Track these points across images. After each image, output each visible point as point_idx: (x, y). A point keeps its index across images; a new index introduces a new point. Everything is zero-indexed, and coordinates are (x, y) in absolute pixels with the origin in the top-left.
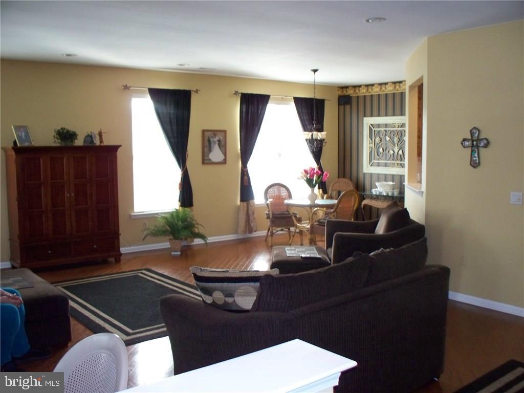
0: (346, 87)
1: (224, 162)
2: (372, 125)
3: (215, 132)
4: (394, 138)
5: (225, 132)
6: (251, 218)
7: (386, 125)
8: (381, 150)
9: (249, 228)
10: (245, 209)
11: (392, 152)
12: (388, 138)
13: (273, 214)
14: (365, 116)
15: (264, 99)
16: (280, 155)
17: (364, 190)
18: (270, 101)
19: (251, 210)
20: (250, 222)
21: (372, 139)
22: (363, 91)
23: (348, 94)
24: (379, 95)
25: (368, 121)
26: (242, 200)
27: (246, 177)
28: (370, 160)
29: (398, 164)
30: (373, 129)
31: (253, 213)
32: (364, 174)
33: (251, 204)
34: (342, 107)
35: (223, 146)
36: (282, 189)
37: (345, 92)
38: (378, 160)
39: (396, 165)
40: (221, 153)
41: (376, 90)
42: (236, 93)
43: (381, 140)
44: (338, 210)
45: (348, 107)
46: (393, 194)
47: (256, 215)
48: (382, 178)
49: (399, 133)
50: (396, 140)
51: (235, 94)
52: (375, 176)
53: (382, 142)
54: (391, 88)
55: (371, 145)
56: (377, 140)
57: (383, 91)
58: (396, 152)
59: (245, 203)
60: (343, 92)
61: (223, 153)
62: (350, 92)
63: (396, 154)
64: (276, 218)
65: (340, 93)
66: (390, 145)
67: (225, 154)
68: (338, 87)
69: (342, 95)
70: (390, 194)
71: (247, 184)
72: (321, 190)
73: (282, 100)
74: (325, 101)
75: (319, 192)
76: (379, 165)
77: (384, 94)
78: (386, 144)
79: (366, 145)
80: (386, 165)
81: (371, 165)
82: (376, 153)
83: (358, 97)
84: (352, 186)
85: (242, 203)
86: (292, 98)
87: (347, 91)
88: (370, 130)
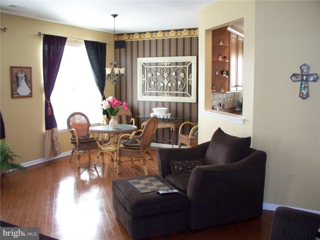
0: (122, 34)
1: (30, 96)
2: (143, 63)
3: (22, 69)
4: (163, 74)
5: (30, 68)
6: (55, 143)
7: (157, 64)
8: (153, 83)
9: (54, 152)
10: (50, 135)
11: (162, 84)
12: (158, 74)
13: (79, 140)
14: (138, 57)
15: (62, 41)
16: (74, 88)
17: (138, 114)
18: (66, 43)
19: (55, 137)
20: (55, 146)
21: (144, 75)
22: (136, 37)
23: (123, 40)
24: (150, 40)
25: (141, 61)
26: (47, 128)
27: (49, 108)
28: (143, 91)
29: (167, 93)
30: (146, 67)
31: (57, 139)
32: (138, 101)
33: (55, 132)
34: (118, 50)
35: (29, 81)
37: (120, 38)
38: (150, 91)
39: (166, 94)
40: (27, 87)
41: (147, 37)
42: (40, 34)
43: (152, 75)
45: (123, 50)
46: (167, 117)
47: (59, 141)
48: (160, 104)
49: (168, 70)
50: (166, 75)
51: (38, 34)
52: (147, 103)
53: (153, 77)
54: (161, 35)
55: (144, 79)
56: (149, 75)
57: (154, 38)
58: (166, 84)
59: (50, 131)
60: (118, 38)
61: (29, 88)
62: (125, 38)
63: (166, 86)
64: (81, 143)
65: (116, 39)
66: (160, 79)
67: (31, 88)
68: (115, 34)
69: (118, 40)
70: (165, 117)
71: (51, 114)
73: (76, 42)
74: (107, 45)
75: (104, 117)
76: (150, 94)
77: (154, 40)
78: (157, 78)
79: (140, 79)
80: (157, 94)
81: (144, 95)
82: (148, 86)
83: (132, 42)
84: (129, 111)
85: (47, 131)
86: (83, 41)
87: (122, 38)
88: (143, 67)
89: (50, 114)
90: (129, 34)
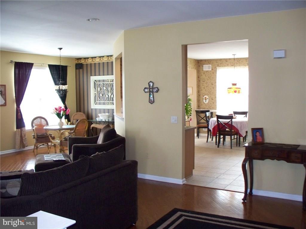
0: (80, 59)
2: (95, 80)
4: (108, 88)
5: (5, 86)
6: (24, 138)
7: (104, 81)
8: (101, 95)
9: (23, 144)
10: (20, 133)
11: (107, 96)
12: (105, 88)
13: (37, 135)
14: (91, 76)
15: (30, 66)
16: (41, 99)
17: (92, 119)
18: (33, 67)
19: (24, 134)
20: (23, 141)
21: (95, 89)
22: (90, 61)
23: (81, 63)
24: (99, 63)
25: (93, 78)
26: (17, 128)
27: (19, 114)
28: (95, 101)
30: (96, 83)
31: (25, 135)
32: (92, 109)
33: (23, 130)
34: (78, 70)
35: (4, 95)
36: (43, 120)
37: (79, 61)
38: (100, 101)
39: (110, 103)
40: (2, 99)
41: (97, 61)
42: (12, 62)
43: (101, 89)
44: (76, 131)
45: (81, 70)
46: (109, 120)
47: (26, 137)
48: (102, 111)
49: (111, 85)
50: (109, 89)
52: (98, 110)
53: (102, 91)
54: (106, 59)
55: (95, 92)
56: (99, 89)
58: (110, 96)
59: (19, 130)
60: (78, 61)
61: (4, 99)
62: (82, 61)
63: (110, 97)
64: (38, 137)
65: (76, 62)
66: (106, 92)
68: (76, 59)
69: (78, 63)
70: (107, 121)
71: (21, 118)
72: (66, 120)
73: (41, 66)
74: (68, 67)
75: (66, 121)
76: (100, 104)
78: (104, 91)
79: (93, 93)
80: (104, 104)
81: (96, 104)
82: (98, 97)
83: (87, 64)
84: (85, 116)
86: (48, 65)
87: (80, 61)
88: (95, 83)
89: (19, 118)
90: (85, 58)
